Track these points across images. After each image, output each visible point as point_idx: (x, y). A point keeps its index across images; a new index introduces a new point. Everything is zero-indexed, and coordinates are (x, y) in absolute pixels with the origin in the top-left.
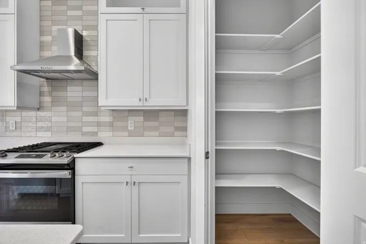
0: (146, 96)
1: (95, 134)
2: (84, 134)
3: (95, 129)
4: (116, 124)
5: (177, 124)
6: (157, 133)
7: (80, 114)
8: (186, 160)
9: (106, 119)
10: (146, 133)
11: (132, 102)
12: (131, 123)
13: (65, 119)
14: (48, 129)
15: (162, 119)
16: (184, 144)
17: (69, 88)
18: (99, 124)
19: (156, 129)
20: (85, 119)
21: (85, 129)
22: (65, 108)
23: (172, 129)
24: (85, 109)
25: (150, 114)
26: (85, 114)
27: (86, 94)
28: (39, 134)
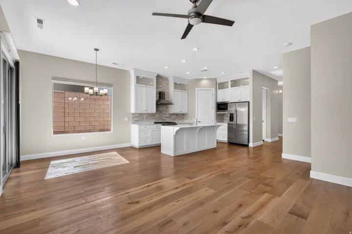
0: (181, 110)
1: (165, 120)
2: (163, 120)
4: (170, 117)
5: (182, 117)
13: (159, 116)
16: (184, 122)
17: (159, 107)
18: (166, 117)
19: (178, 118)
21: (164, 118)
22: (158, 113)
24: (163, 113)
25: (177, 115)
26: (164, 114)
27: (163, 109)
28: (152, 120)
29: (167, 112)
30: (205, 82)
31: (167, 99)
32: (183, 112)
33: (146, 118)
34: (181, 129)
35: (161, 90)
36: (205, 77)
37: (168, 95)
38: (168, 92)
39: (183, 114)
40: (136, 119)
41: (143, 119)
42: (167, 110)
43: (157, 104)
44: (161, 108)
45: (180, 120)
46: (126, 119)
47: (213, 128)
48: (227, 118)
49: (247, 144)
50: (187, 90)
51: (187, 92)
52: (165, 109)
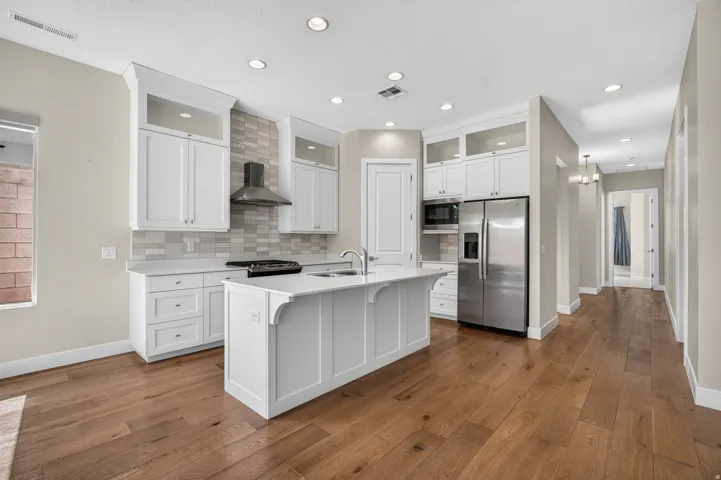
0: (320, 224)
1: (267, 253)
2: (259, 254)
3: (265, 250)
4: (283, 244)
5: (323, 244)
6: (310, 252)
7: (255, 235)
9: (278, 241)
10: (303, 252)
12: (293, 243)
13: (242, 240)
14: (228, 250)
16: (326, 259)
17: (246, 212)
18: (269, 245)
19: (308, 248)
20: (260, 240)
21: (259, 249)
22: (242, 230)
23: (318, 248)
24: (258, 232)
25: (305, 237)
26: (259, 236)
27: (260, 218)
28: (218, 254)
29: (271, 228)
30: (388, 141)
31: (271, 188)
32: (324, 229)
33: (197, 248)
34: (299, 300)
35: (252, 158)
36: (390, 124)
37: (277, 176)
38: (277, 168)
39: (325, 236)
40: (149, 252)
41: (184, 250)
42: (274, 223)
43: (234, 201)
44: (250, 216)
45: (314, 252)
46: (109, 253)
47: (418, 286)
48: (455, 248)
49: (522, 330)
50: (336, 163)
51: (336, 168)
52: (267, 218)
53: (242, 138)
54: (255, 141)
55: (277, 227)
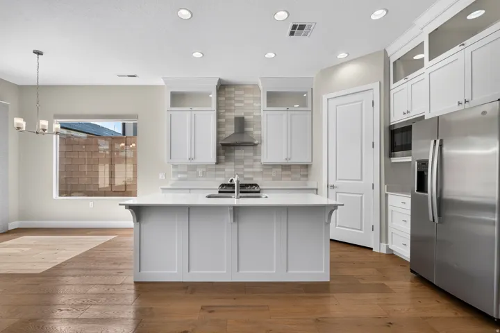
0: (289, 157)
1: (252, 179)
2: (245, 179)
3: (250, 176)
4: (265, 173)
6: (290, 179)
7: (242, 166)
8: (315, 191)
9: (258, 169)
10: (283, 179)
11: (281, 160)
12: (274, 172)
13: (233, 170)
14: (223, 176)
15: (292, 170)
17: (236, 151)
18: (254, 173)
19: (288, 176)
20: (246, 170)
21: (246, 176)
22: (233, 163)
23: (299, 176)
24: (245, 163)
25: (286, 167)
27: (246, 154)
28: (217, 179)
29: (255, 161)
30: (349, 72)
33: (204, 175)
35: (240, 114)
36: (342, 56)
40: (179, 176)
41: (198, 174)
42: (257, 157)
44: (239, 153)
45: (295, 179)
46: (162, 176)
50: (309, 104)
51: (309, 109)
52: (252, 154)
53: (233, 102)
54: (241, 102)
55: (260, 160)
